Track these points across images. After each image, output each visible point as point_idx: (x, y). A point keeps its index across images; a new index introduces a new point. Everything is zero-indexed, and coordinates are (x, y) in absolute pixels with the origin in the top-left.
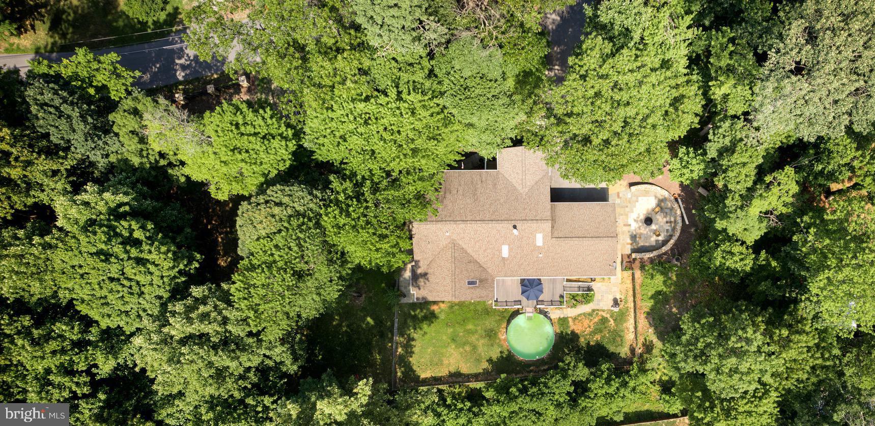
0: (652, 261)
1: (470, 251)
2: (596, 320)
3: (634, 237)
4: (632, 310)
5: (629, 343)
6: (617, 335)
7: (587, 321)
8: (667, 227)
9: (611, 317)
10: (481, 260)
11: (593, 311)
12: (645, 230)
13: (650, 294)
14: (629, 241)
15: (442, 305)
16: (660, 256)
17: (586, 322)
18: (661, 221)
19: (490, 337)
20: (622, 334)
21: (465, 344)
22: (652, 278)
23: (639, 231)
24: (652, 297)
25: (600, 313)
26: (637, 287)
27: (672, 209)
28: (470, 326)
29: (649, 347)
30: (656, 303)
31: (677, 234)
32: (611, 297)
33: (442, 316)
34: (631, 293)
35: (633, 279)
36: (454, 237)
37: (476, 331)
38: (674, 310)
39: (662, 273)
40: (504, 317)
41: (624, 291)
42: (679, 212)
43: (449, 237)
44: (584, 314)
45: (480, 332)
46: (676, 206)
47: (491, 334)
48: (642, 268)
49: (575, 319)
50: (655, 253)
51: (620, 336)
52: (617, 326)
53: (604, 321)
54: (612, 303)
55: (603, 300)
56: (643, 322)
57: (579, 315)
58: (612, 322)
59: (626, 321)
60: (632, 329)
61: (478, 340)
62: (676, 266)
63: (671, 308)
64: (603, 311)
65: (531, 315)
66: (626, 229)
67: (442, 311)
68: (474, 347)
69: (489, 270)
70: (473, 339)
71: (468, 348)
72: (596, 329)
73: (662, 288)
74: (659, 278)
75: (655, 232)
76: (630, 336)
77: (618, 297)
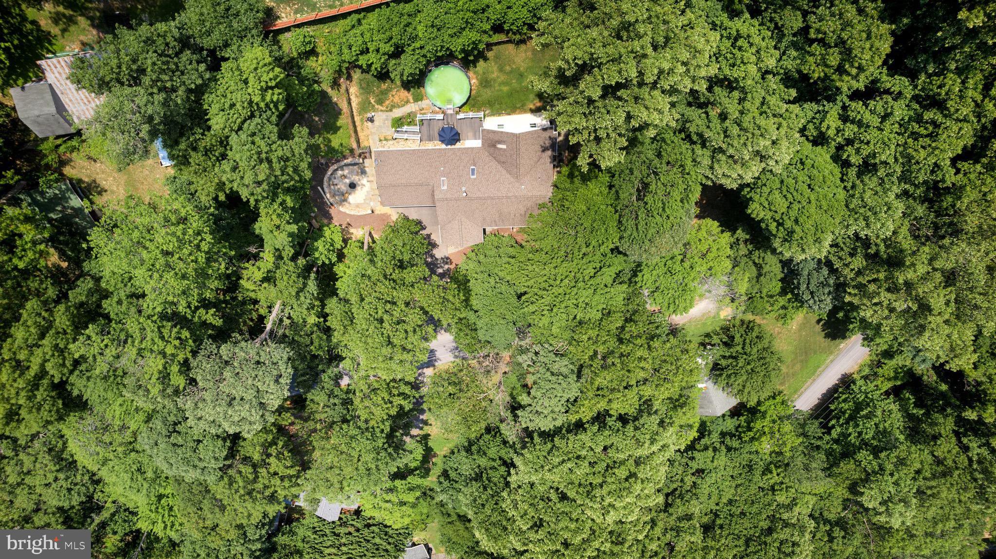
0: (345, 157)
1: (504, 172)
2: (387, 102)
3: (363, 172)
4: (355, 114)
5: (354, 83)
6: (366, 89)
7: (395, 101)
8: (336, 181)
9: (374, 106)
10: (494, 164)
11: (391, 110)
12: (355, 178)
13: (341, 130)
14: (366, 169)
15: (533, 107)
16: (338, 161)
17: (396, 99)
18: (343, 186)
19: (486, 81)
20: (361, 91)
21: (511, 72)
22: (341, 144)
23: (360, 177)
24: (339, 128)
25: (384, 109)
26: (353, 135)
27: (334, 196)
28: (505, 89)
29: (335, 84)
30: (335, 123)
31: (326, 179)
32: (376, 123)
33: (532, 96)
34: (359, 129)
35: (358, 142)
36: (517, 184)
37: (500, 85)
38: (317, 119)
39: (333, 149)
40: (474, 100)
41: (365, 129)
42: (328, 195)
43: (522, 184)
44: (399, 107)
45: (496, 85)
46: (331, 200)
47: (485, 83)
48: (352, 151)
49: (408, 102)
50: (342, 163)
51: (363, 88)
52: (368, 98)
53: (380, 102)
54: (375, 118)
55: (383, 119)
56: (343, 105)
57: (403, 106)
58: (372, 101)
59: (359, 104)
60: (353, 98)
61: (498, 77)
62: (322, 157)
63: (320, 120)
64: (381, 111)
65: (449, 107)
66: (371, 178)
67: (532, 101)
68: (501, 70)
69: (487, 154)
70: (503, 78)
71: (508, 68)
72: (386, 94)
73: (331, 137)
74: (335, 144)
75: (345, 177)
76: (353, 90)
77: (370, 123)
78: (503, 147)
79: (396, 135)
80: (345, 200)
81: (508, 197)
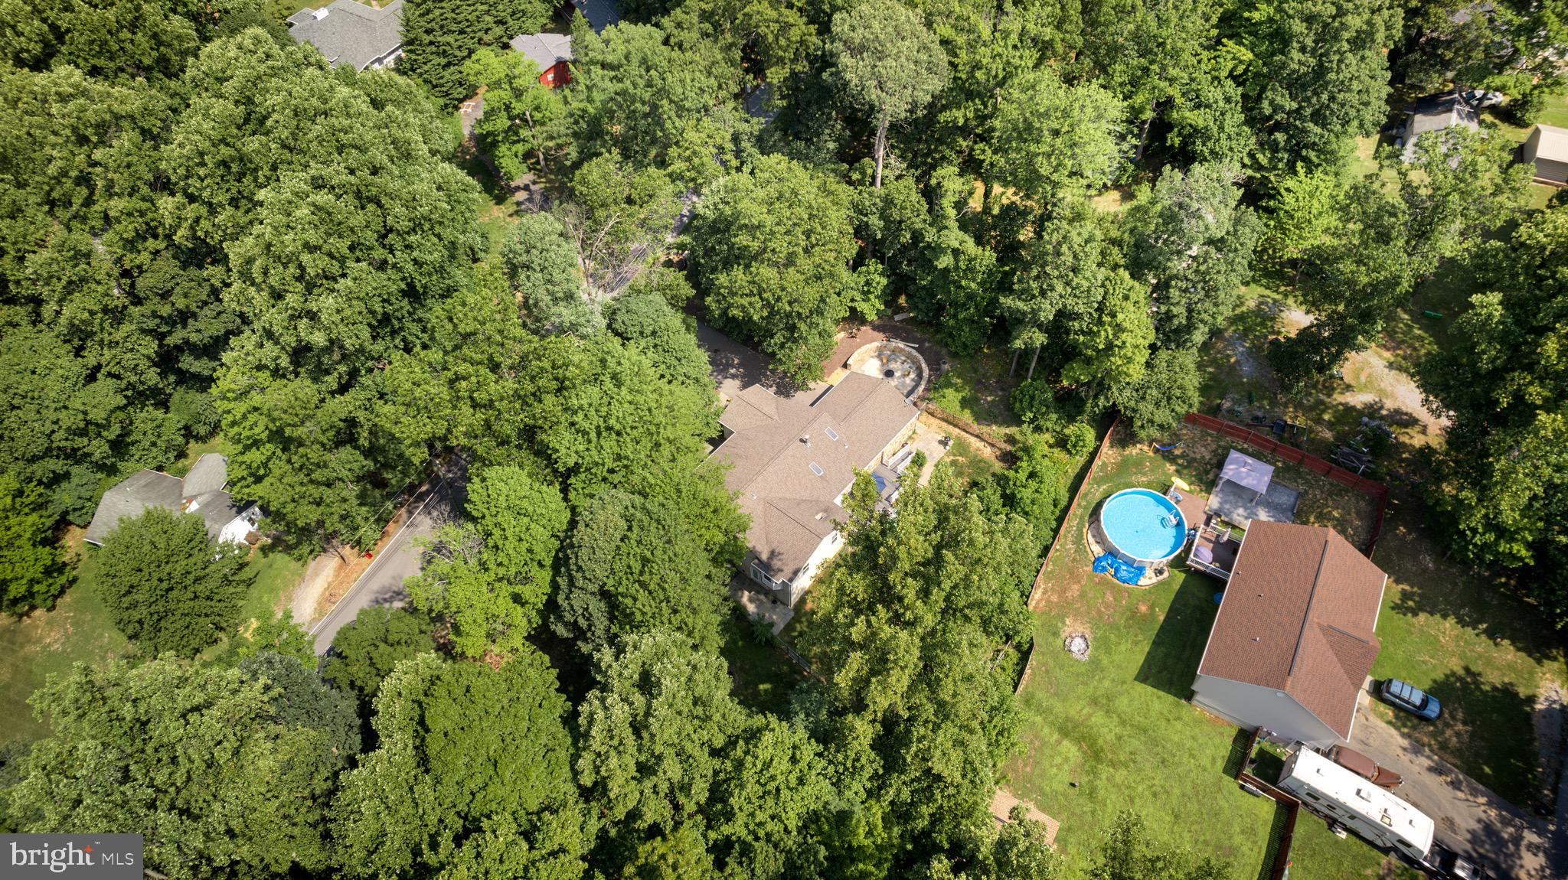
0: (926, 390)
1: (789, 496)
4: (963, 433)
5: (993, 458)
6: (977, 463)
8: (908, 364)
9: (955, 455)
11: (937, 465)
12: (895, 381)
13: (958, 408)
16: (929, 381)
18: (897, 366)
20: (979, 457)
22: (944, 397)
24: (963, 408)
25: (944, 462)
26: (943, 415)
27: (895, 350)
29: (1011, 440)
30: (972, 409)
31: (921, 357)
32: (936, 444)
34: (944, 425)
35: (932, 413)
38: (990, 396)
39: (947, 388)
41: (938, 429)
42: (901, 346)
46: (892, 345)
48: (928, 401)
50: (923, 384)
51: (981, 461)
52: (967, 457)
53: (953, 464)
54: (941, 447)
55: (935, 453)
56: (981, 430)
58: (960, 458)
59: (969, 445)
60: (980, 444)
62: (947, 372)
63: (986, 400)
64: (944, 458)
72: (958, 476)
73: (960, 396)
74: (950, 392)
75: (904, 376)
76: (987, 452)
77: (940, 438)
78: (818, 517)
79: (907, 449)
80: (879, 356)
81: (759, 473)
